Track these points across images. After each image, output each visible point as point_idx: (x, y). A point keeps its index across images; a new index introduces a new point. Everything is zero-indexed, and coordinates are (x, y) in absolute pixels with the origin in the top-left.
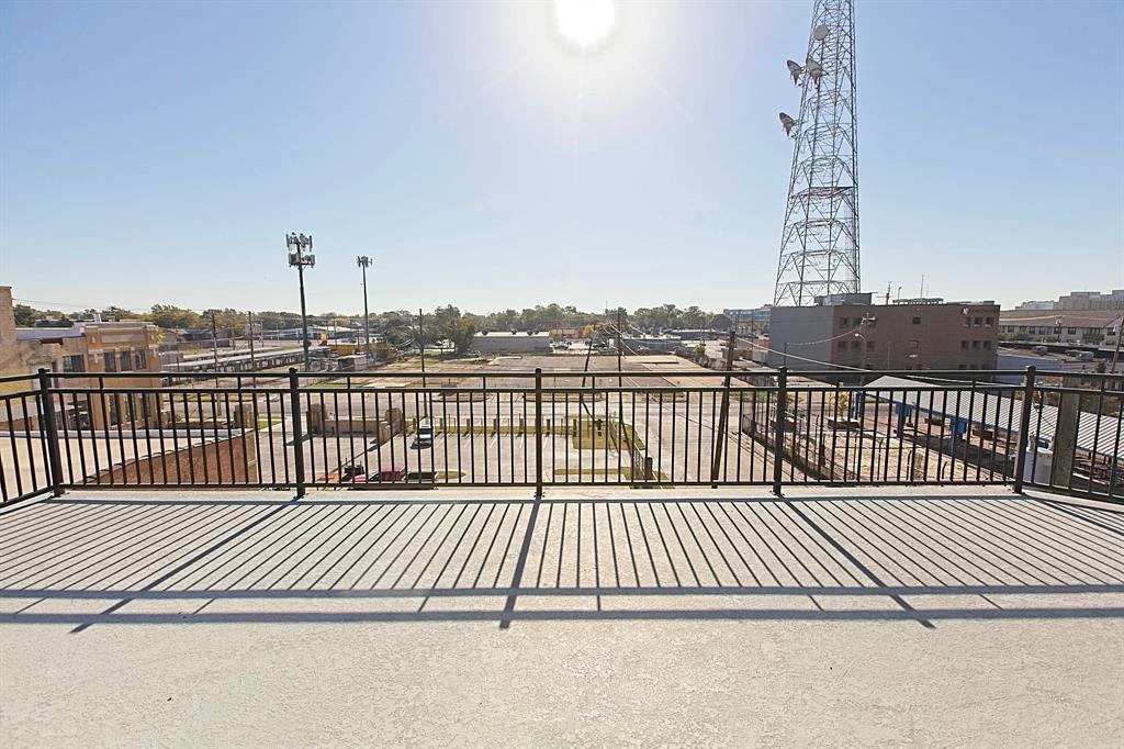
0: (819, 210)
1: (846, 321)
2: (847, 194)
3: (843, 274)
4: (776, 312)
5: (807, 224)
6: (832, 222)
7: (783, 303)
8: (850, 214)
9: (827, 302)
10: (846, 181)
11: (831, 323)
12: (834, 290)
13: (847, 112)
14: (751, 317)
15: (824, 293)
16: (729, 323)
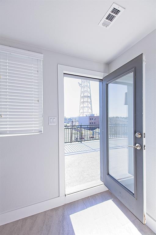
0: (86, 99)
1: (91, 119)
2: (89, 97)
3: (90, 111)
4: (79, 117)
5: (84, 102)
6: (88, 102)
7: (80, 116)
8: (90, 101)
9: (88, 116)
10: (89, 95)
11: (88, 119)
12: (89, 114)
13: (88, 84)
14: (75, 119)
15: (87, 114)
16: (71, 119)
